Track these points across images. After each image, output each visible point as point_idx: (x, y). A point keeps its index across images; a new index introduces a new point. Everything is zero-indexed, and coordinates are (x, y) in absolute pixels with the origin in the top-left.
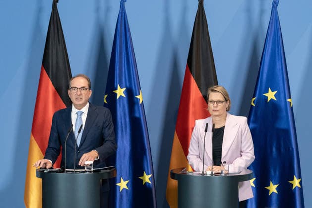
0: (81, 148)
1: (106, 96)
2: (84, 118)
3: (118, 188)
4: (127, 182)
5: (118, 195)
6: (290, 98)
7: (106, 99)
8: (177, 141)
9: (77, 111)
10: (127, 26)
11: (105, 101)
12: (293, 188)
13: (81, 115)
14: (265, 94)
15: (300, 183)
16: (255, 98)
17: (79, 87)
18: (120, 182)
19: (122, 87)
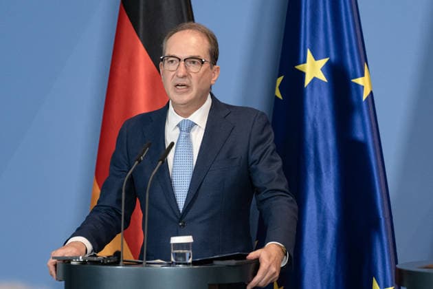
0: (189, 216)
1: (280, 80)
2: (197, 137)
7: (280, 87)
9: (181, 119)
11: (278, 94)
13: (189, 130)
17: (183, 56)
19: (316, 58)
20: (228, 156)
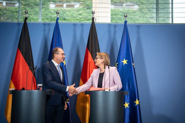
6: (133, 63)
10: (59, 32)
12: (136, 105)
14: (122, 61)
15: (139, 102)
16: (117, 63)
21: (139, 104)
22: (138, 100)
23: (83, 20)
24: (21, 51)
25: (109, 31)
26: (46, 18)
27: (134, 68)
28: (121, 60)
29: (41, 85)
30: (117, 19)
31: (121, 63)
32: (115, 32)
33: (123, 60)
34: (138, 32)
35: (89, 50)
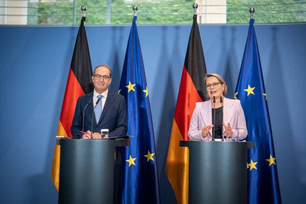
0: (100, 125)
1: (119, 91)
2: (104, 101)
3: (127, 164)
4: (135, 159)
5: (127, 169)
6: (265, 93)
8: (175, 126)
9: (98, 94)
10: (137, 41)
12: (270, 165)
13: (101, 98)
14: (245, 90)
15: (275, 161)
16: (237, 93)
18: (129, 159)
19: (132, 84)
20: (113, 108)
21: (274, 163)
22: (274, 156)
23: (180, 21)
24: (76, 73)
25: (223, 39)
26: (119, 18)
27: (266, 102)
28: (242, 88)
29: (107, 130)
30: (237, 18)
31: (243, 93)
32: (233, 40)
33: (247, 88)
34: (274, 39)
35: (187, 70)
